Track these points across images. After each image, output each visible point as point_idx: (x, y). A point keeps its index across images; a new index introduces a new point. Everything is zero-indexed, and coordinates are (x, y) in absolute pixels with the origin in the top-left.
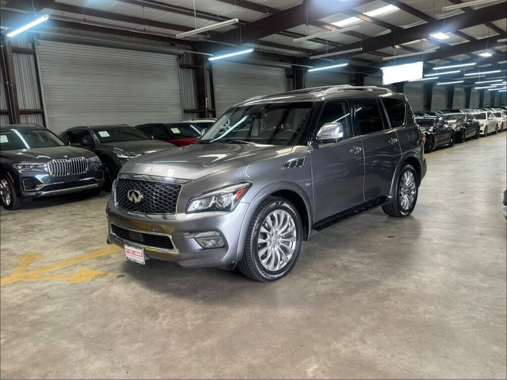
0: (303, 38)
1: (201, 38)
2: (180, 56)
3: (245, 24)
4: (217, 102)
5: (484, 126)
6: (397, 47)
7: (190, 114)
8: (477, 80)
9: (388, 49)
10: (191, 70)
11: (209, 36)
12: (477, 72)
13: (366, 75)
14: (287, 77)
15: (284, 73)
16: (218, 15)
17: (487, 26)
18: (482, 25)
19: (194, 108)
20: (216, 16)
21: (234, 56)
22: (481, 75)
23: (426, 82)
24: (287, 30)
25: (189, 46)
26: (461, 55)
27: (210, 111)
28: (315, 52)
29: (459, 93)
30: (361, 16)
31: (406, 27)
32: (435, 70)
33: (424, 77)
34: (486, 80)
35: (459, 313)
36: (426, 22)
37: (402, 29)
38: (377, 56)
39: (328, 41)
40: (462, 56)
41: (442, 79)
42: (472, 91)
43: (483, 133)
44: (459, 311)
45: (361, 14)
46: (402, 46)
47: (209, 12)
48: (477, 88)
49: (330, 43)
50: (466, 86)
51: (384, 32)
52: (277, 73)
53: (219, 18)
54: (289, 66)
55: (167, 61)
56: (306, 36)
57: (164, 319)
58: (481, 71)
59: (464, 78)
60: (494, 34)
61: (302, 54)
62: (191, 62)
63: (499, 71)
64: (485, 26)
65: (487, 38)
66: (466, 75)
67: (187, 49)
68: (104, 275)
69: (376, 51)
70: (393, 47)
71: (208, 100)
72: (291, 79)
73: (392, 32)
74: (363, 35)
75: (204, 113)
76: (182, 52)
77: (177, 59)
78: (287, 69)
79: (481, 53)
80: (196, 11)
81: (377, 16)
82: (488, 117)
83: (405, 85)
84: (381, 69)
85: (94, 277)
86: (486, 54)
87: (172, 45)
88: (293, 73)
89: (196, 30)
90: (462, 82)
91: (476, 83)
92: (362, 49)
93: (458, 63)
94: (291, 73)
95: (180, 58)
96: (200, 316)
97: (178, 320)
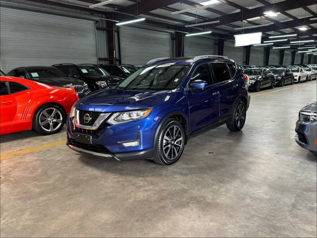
0: (177, 12)
1: (109, 9)
2: (97, 22)
3: (140, 1)
4: (122, 54)
6: (245, 21)
7: (103, 61)
8: (298, 46)
9: (238, 23)
10: (105, 31)
11: (116, 9)
12: (299, 41)
13: (225, 41)
14: (172, 39)
15: (169, 36)
17: (304, 10)
18: (301, 8)
19: (106, 57)
21: (132, 23)
22: (301, 43)
23: (266, 46)
24: (168, 6)
25: (104, 15)
26: (288, 29)
27: (117, 60)
28: (190, 23)
29: (288, 54)
31: (250, 8)
32: (271, 38)
33: (262, 42)
34: (305, 47)
35: (237, 222)
36: (264, 5)
37: (248, 9)
39: (198, 15)
41: (276, 44)
42: (296, 53)
46: (248, 21)
48: (299, 52)
49: (199, 16)
50: (293, 50)
51: (236, 11)
52: (165, 36)
54: (173, 32)
55: (88, 25)
56: (180, 10)
58: (301, 40)
59: (291, 45)
60: (309, 15)
61: (181, 24)
62: (105, 27)
63: (313, 41)
65: (305, 18)
66: (291, 42)
67: (103, 17)
69: (230, 23)
70: (242, 21)
71: (116, 53)
72: (175, 41)
73: (241, 11)
74: (222, 12)
75: (113, 60)
76: (98, 19)
77: (95, 24)
78: (171, 34)
79: (300, 28)
83: (252, 48)
84: (234, 36)
86: (303, 29)
87: (92, 14)
88: (176, 37)
89: (102, 3)
90: (289, 47)
91: (299, 48)
92: (219, 21)
93: (286, 34)
94: (175, 37)
95: (96, 23)
96: (34, 217)
97: (14, 220)
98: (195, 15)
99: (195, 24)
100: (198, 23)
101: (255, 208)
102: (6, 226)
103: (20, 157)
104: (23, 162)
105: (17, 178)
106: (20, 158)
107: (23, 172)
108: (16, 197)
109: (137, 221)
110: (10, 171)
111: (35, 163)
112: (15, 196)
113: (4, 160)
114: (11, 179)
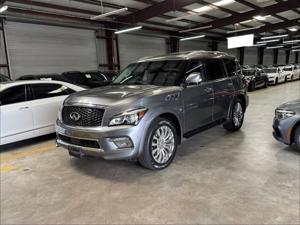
1: (109, 20)
2: (97, 31)
3: (136, 11)
4: (121, 60)
5: (291, 75)
6: (237, 24)
7: (103, 67)
8: (291, 45)
9: (230, 26)
10: (104, 39)
11: (114, 18)
12: (291, 40)
13: (219, 43)
14: (167, 43)
15: (165, 41)
16: (119, 5)
17: (294, 11)
18: (290, 11)
19: (106, 63)
20: (118, 6)
21: (129, 31)
22: (293, 42)
23: (260, 46)
24: (164, 14)
25: (103, 25)
27: (116, 65)
28: (184, 28)
29: (282, 53)
30: (210, 5)
31: (241, 12)
32: (263, 39)
33: (255, 43)
35: (219, 196)
36: (254, 9)
37: (239, 14)
38: (225, 30)
39: (191, 21)
40: (280, 31)
41: (269, 45)
42: (290, 52)
43: (290, 80)
44: (220, 195)
46: (240, 24)
47: (111, 3)
48: (293, 50)
49: (192, 22)
50: (287, 49)
51: (227, 15)
52: (160, 41)
53: (120, 7)
54: (168, 37)
56: (176, 18)
57: (39, 197)
58: (293, 40)
59: (283, 44)
61: (176, 30)
62: (104, 35)
64: (293, 11)
65: (294, 20)
66: (284, 42)
67: (102, 26)
68: (17, 169)
69: (224, 27)
70: (233, 25)
71: (115, 58)
72: (170, 45)
73: (232, 15)
74: (214, 17)
75: (112, 66)
76: (97, 28)
77: (95, 33)
78: (167, 39)
79: (290, 29)
80: (102, 2)
81: (222, 5)
82: (294, 70)
83: (245, 49)
84: (227, 38)
85: (10, 170)
86: (293, 29)
87: (92, 24)
90: (283, 46)
92: (211, 26)
93: (278, 34)
94: (170, 41)
95: (96, 32)
96: (61, 196)
97: (47, 198)
98: (189, 20)
99: (188, 29)
100: (191, 28)
101: (234, 186)
102: (42, 202)
103: (40, 153)
104: (44, 157)
105: (42, 170)
106: (41, 154)
107: (45, 165)
108: (44, 183)
109: (142, 196)
110: (35, 165)
111: (54, 158)
112: (43, 182)
113: (27, 156)
114: (37, 170)
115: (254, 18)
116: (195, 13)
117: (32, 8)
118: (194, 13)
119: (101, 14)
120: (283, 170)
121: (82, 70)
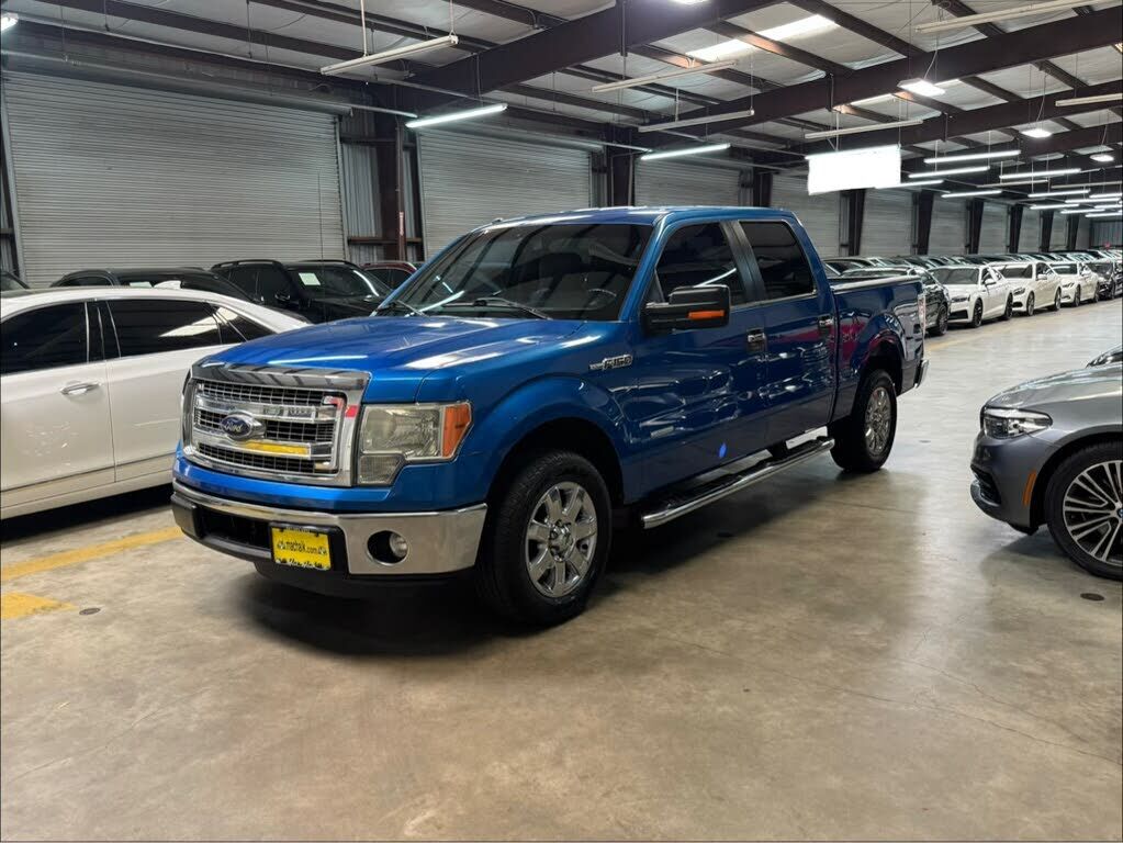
1: (387, 78)
2: (340, 116)
3: (488, 48)
4: (427, 223)
5: (1027, 293)
6: (843, 109)
7: (362, 248)
8: (1027, 189)
9: (820, 115)
10: (368, 148)
12: (1029, 171)
13: (777, 173)
14: (594, 170)
15: (586, 161)
16: (425, 25)
17: (1041, 69)
18: (1029, 65)
19: (374, 235)
20: (421, 28)
21: (462, 120)
22: (1035, 178)
23: (920, 190)
24: (584, 64)
25: (364, 94)
26: (989, 132)
27: (409, 244)
28: (656, 116)
29: (995, 216)
30: (751, 37)
31: (857, 66)
32: (933, 165)
33: (904, 178)
34: (1052, 190)
35: (791, 704)
36: (901, 57)
37: (850, 71)
38: (798, 129)
39: (680, 91)
40: (991, 136)
41: (952, 185)
42: (1025, 212)
43: (1023, 309)
44: (795, 700)
45: (750, 32)
46: (855, 108)
47: (403, 19)
48: (1035, 207)
49: (686, 95)
50: (1013, 203)
51: (809, 75)
52: (571, 160)
53: (428, 34)
54: (597, 145)
55: (313, 127)
56: (627, 78)
58: (1036, 170)
59: (1002, 184)
60: (1061, 87)
61: (626, 121)
62: (368, 131)
63: (1077, 171)
64: (1036, 69)
66: (1002, 177)
67: (360, 100)
68: (54, 608)
69: (796, 116)
70: (830, 109)
71: (405, 218)
72: (604, 176)
73: (828, 76)
74: (763, 80)
75: (396, 245)
76: (346, 107)
77: (335, 123)
78: (592, 154)
79: (1027, 129)
80: (366, 13)
81: (791, 40)
82: (1037, 274)
83: (868, 196)
84: (807, 158)
85: (30, 611)
86: (1038, 132)
87: (324, 90)
88: (608, 161)
89: (365, 58)
90: (999, 192)
91: (1031, 196)
92: (753, 112)
93: (985, 149)
94: (603, 163)
95: (340, 120)
96: (226, 702)
97: (171, 710)
98: (673, 89)
99: (671, 119)
100: (682, 117)
101: (842, 671)
102: (155, 724)
103: (140, 552)
104: (154, 567)
105: (148, 610)
106: (140, 556)
107: (159, 594)
108: (160, 657)
109: (518, 705)
110: (123, 592)
111: (192, 569)
112: (157, 654)
113: (92, 563)
114: (133, 613)
115: (903, 87)
116: (698, 64)
117: (106, 26)
118: (693, 65)
119: (360, 55)
120: (1009, 617)
121: (287, 256)
